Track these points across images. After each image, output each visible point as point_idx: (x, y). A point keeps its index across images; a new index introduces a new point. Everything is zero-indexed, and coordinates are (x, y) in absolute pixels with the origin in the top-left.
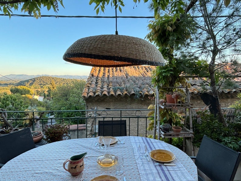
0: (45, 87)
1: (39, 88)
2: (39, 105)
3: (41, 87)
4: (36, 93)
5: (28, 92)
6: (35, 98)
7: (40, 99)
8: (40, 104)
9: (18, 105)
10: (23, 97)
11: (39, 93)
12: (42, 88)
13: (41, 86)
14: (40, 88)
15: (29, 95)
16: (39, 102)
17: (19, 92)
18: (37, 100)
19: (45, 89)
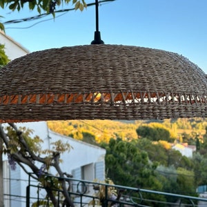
0: (201, 127)
1: (188, 128)
2: (183, 164)
3: (193, 126)
4: (181, 139)
5: (166, 135)
6: (176, 149)
7: (187, 151)
8: (185, 163)
9: (139, 161)
10: (155, 146)
11: (186, 139)
12: (194, 128)
13: (192, 124)
14: (190, 127)
15: (164, 143)
16: (184, 159)
17: (149, 135)
18: (180, 154)
19: (200, 130)
